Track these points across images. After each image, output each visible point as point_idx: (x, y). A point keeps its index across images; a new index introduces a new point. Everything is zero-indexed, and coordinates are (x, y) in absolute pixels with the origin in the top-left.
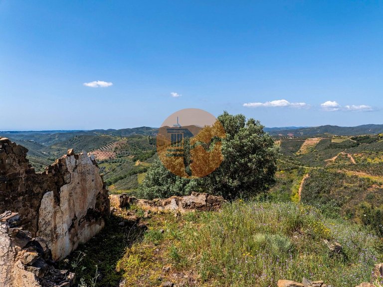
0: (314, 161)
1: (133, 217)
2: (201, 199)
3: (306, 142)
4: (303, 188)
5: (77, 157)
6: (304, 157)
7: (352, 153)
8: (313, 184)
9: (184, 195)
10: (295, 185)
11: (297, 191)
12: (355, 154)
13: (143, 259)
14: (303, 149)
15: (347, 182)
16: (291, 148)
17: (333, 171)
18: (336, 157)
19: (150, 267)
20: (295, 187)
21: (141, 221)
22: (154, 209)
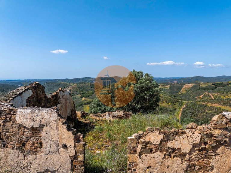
0: (190, 98)
1: (88, 122)
2: (121, 113)
3: (185, 87)
4: (182, 114)
5: (63, 91)
6: (184, 95)
7: (212, 93)
8: (188, 111)
9: (113, 111)
10: (177, 112)
11: (178, 115)
12: (214, 94)
13: (94, 138)
14: (183, 91)
15: (208, 110)
16: (176, 90)
17: (200, 103)
18: (202, 95)
19: (98, 140)
20: (177, 113)
21: (91, 123)
22: (98, 118)
